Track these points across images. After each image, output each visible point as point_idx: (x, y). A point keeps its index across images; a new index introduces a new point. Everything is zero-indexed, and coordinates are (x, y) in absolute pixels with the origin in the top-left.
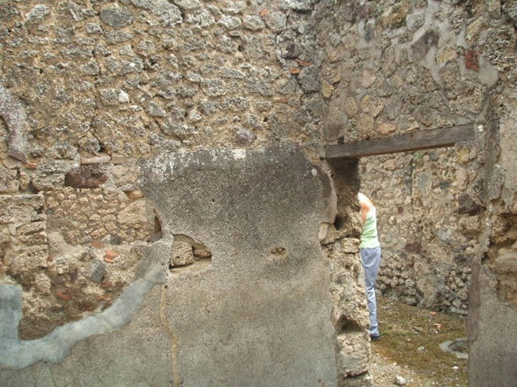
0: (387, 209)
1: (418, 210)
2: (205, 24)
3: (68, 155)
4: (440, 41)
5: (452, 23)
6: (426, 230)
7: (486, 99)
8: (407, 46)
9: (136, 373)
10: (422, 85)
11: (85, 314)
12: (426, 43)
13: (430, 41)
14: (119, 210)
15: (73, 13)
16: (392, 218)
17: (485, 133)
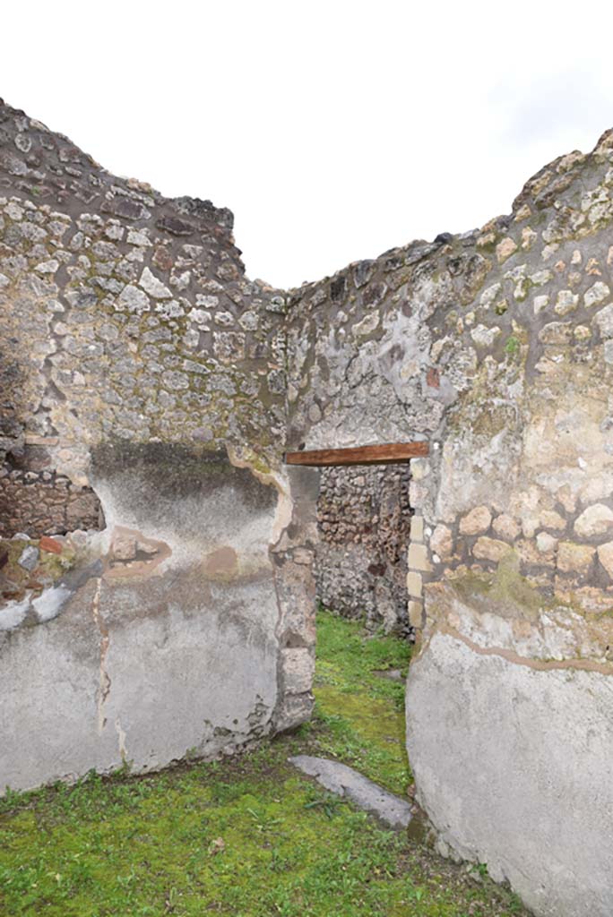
0: (354, 528)
1: (384, 531)
2: (174, 314)
3: (12, 433)
4: (406, 357)
5: (419, 338)
6: (391, 552)
7: (443, 416)
8: (374, 358)
9: (59, 671)
10: (384, 398)
11: (11, 603)
12: (392, 356)
13: (396, 355)
14: (69, 500)
15: (35, 288)
16: (358, 536)
17: (440, 451)
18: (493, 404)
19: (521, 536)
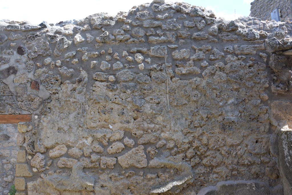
4: (18, 73)
10: (2, 92)
13: (11, 71)
17: (39, 119)
18: (69, 101)
19: (83, 155)
